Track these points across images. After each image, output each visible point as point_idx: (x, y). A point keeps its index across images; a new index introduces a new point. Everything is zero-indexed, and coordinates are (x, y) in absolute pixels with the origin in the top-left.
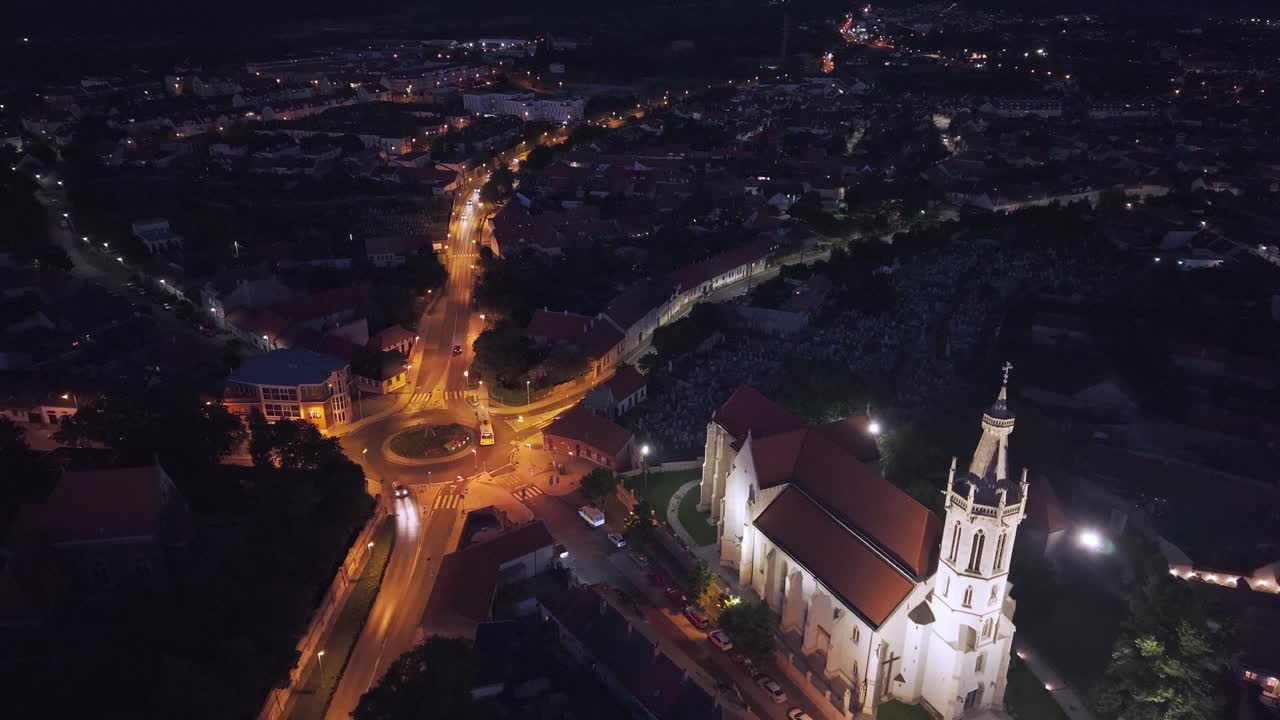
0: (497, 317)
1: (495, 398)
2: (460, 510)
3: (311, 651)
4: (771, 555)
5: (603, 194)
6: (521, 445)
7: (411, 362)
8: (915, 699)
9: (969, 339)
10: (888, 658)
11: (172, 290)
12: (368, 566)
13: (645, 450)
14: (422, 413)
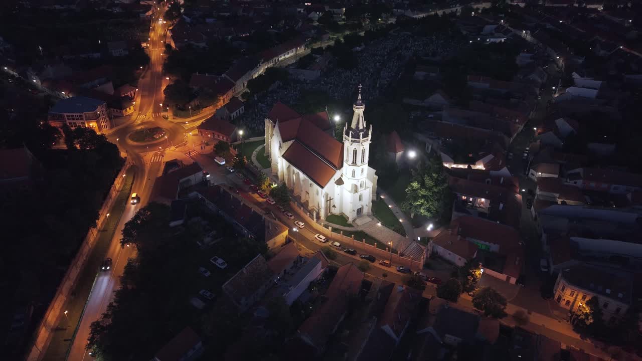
0: (174, 78)
1: (176, 115)
2: (163, 161)
3: (105, 215)
4: (288, 168)
5: (227, 14)
6: (188, 135)
7: (135, 101)
8: (340, 214)
9: (388, 79)
10: (329, 199)
11: (11, 72)
12: (125, 184)
13: (241, 132)
14: (142, 124)
